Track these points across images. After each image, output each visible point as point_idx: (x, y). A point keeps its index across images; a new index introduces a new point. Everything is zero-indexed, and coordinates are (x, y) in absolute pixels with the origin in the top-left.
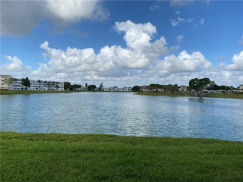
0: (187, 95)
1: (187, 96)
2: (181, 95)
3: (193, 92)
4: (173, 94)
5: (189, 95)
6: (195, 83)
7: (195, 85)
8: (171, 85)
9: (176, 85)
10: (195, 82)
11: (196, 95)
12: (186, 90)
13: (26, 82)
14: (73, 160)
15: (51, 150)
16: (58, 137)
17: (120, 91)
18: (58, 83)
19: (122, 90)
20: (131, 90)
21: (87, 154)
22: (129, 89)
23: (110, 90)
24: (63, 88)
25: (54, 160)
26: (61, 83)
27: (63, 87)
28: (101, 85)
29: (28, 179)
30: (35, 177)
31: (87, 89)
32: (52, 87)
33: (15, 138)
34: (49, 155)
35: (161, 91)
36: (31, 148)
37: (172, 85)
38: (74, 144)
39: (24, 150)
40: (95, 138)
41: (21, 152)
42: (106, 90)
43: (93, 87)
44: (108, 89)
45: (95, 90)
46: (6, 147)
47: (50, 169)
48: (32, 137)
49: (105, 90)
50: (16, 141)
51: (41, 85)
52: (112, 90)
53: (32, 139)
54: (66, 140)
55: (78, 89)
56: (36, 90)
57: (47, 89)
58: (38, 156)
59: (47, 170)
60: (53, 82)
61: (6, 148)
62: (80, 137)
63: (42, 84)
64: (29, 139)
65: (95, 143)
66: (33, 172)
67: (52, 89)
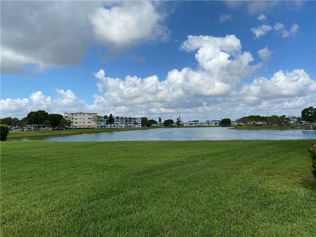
0: (300, 128)
1: (300, 129)
2: (293, 128)
3: (306, 124)
4: (282, 127)
5: (303, 128)
6: (310, 113)
7: (310, 115)
8: (276, 116)
9: (284, 115)
10: (310, 111)
11: (311, 127)
17: (204, 126)
18: (135, 119)
19: (206, 125)
20: (218, 124)
22: (216, 124)
23: (192, 125)
24: (141, 125)
26: (138, 119)
27: (140, 123)
28: (178, 119)
31: (163, 124)
32: (129, 124)
35: (263, 124)
37: (278, 116)
42: (186, 125)
43: (171, 122)
44: (188, 124)
45: (172, 126)
49: (185, 126)
51: (118, 122)
52: (194, 125)
55: (153, 125)
56: (114, 127)
57: (124, 125)
60: (130, 118)
67: (129, 126)
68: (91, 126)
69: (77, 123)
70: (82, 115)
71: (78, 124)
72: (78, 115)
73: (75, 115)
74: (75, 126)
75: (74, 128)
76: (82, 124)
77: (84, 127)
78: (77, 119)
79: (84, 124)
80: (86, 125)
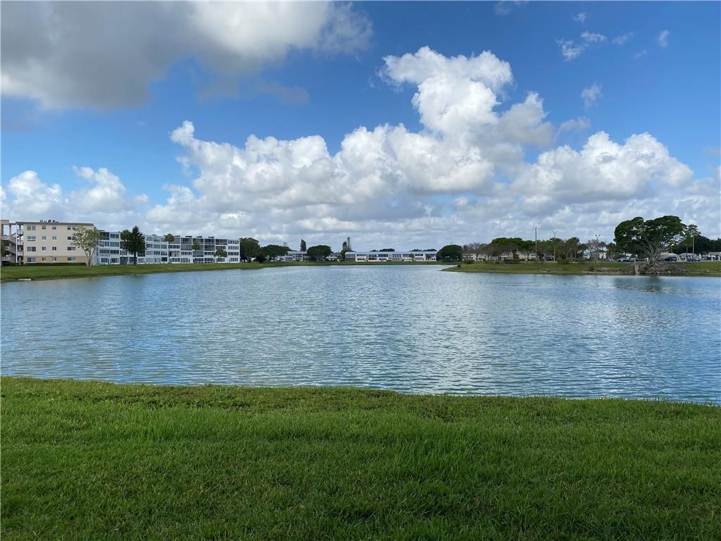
0: (608, 271)
1: (609, 273)
2: (592, 270)
3: (627, 261)
4: (566, 266)
5: (617, 271)
6: (634, 233)
7: (634, 238)
8: (558, 240)
9: (575, 239)
10: (635, 229)
11: (637, 268)
12: (605, 254)
13: (134, 241)
14: (272, 461)
15: (208, 434)
16: (229, 397)
17: (403, 263)
18: (224, 241)
19: (407, 259)
20: (435, 257)
21: (310, 444)
22: (428, 256)
23: (373, 259)
24: (239, 257)
25: (219, 460)
26: (231, 242)
27: (236, 254)
28: (345, 244)
29: (150, 512)
30: (167, 508)
31: (305, 257)
32: (206, 253)
33: (111, 398)
34: (206, 446)
35: (529, 260)
36: (155, 427)
37: (563, 240)
38: (272, 415)
39: (135, 433)
40: (331, 399)
41: (126, 437)
42: (361, 259)
43: (323, 251)
44: (365, 257)
45: (327, 260)
46: (85, 423)
47: (207, 485)
48: (156, 398)
49: (357, 261)
50: (112, 408)
51: (176, 250)
52: (378, 260)
53: (154, 402)
54: (249, 406)
55: (278, 259)
56: (162, 263)
57: (191, 258)
58: (174, 448)
59: (201, 487)
60: (210, 240)
61: (87, 426)
62: (290, 397)
63: (178, 247)
64: (148, 403)
65: (334, 415)
66: (162, 492)
67: (206, 259)
68: (74, 258)
69: (34, 249)
70: (49, 228)
71: (39, 254)
72: (39, 227)
73: (29, 229)
74: (29, 259)
75: (25, 261)
76: (49, 253)
77: (54, 262)
78: (34, 238)
79: (54, 253)
80: (62, 254)
